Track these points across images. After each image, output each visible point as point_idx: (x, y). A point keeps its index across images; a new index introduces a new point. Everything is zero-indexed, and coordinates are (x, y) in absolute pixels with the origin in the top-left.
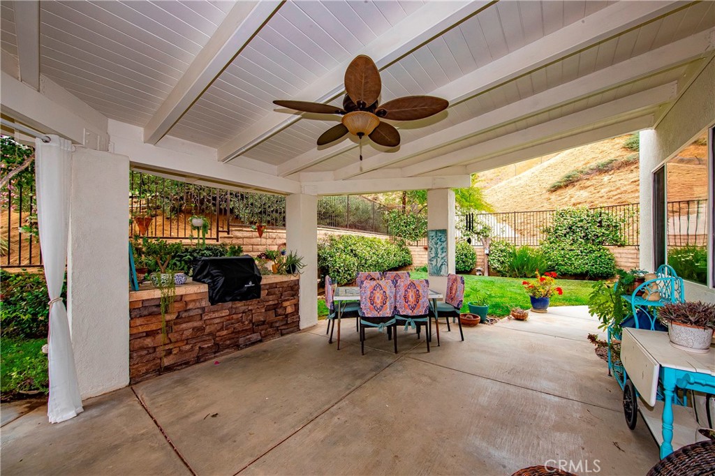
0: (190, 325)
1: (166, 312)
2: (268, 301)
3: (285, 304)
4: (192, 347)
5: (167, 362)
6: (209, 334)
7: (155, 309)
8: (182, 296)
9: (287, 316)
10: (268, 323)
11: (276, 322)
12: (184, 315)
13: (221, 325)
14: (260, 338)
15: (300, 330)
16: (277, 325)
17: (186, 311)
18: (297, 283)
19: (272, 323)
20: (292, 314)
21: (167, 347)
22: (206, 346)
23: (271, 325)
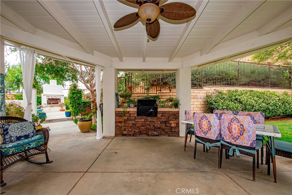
0: (131, 122)
1: (124, 116)
2: (162, 119)
3: (171, 122)
4: (132, 130)
5: (125, 132)
6: (138, 127)
7: (121, 115)
8: (129, 111)
9: (172, 128)
10: (161, 129)
11: (166, 129)
12: (129, 118)
13: (141, 125)
14: (158, 134)
15: (179, 136)
16: (167, 131)
17: (130, 117)
18: (178, 113)
19: (164, 129)
20: (175, 127)
21: (125, 128)
22: (136, 131)
23: (163, 130)
